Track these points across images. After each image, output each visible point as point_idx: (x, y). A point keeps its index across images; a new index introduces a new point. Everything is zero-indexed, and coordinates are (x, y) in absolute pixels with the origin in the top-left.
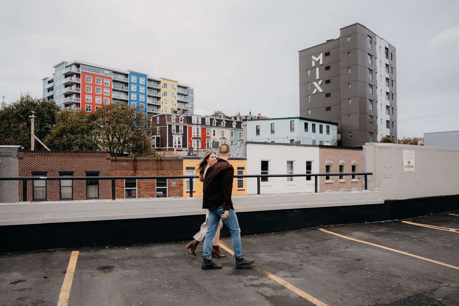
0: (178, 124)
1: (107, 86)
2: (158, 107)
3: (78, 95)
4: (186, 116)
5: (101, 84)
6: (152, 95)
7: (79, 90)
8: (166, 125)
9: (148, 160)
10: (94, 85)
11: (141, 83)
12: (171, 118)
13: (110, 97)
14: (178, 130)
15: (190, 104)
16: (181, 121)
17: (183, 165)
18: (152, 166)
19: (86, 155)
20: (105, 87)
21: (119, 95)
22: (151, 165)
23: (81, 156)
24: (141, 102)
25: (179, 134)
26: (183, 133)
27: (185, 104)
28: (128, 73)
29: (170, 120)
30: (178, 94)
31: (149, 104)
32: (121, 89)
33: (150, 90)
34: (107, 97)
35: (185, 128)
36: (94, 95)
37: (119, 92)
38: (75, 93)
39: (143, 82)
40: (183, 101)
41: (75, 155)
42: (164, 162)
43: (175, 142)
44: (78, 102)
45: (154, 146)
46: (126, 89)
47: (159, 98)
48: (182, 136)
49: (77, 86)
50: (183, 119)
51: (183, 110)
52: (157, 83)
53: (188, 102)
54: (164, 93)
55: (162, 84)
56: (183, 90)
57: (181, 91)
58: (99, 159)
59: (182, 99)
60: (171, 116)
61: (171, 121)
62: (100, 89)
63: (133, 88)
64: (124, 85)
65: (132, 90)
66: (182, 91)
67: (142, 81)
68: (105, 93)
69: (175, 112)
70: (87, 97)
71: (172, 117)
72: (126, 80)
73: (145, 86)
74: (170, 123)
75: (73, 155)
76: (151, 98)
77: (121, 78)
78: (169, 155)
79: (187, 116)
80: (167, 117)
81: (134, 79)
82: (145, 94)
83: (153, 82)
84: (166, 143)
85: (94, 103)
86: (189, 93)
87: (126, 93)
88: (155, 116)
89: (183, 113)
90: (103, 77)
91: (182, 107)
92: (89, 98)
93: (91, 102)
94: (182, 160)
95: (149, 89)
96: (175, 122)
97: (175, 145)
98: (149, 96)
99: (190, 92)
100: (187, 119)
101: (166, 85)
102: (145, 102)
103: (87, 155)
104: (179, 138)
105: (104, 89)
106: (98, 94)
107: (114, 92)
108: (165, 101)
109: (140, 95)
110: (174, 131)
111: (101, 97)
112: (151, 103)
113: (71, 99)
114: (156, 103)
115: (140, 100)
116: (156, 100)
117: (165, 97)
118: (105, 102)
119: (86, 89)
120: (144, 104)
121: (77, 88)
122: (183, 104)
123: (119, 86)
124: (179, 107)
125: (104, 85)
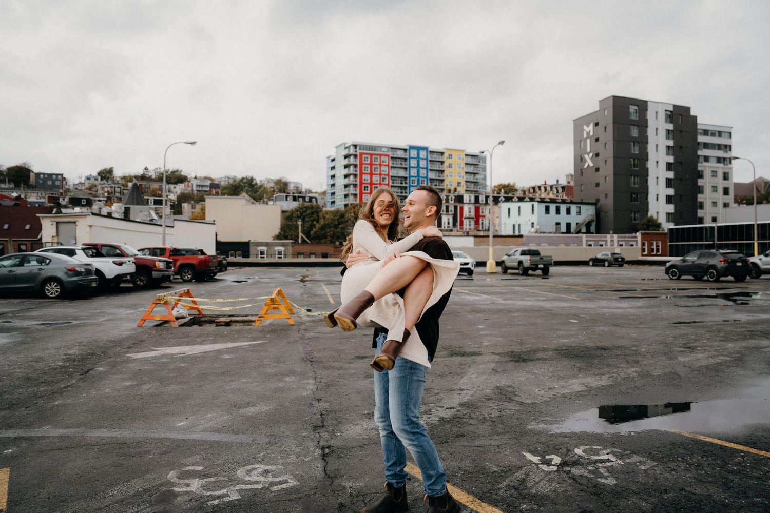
0: (447, 204)
1: (384, 163)
3: (355, 176)
4: (458, 195)
5: (379, 163)
6: (434, 168)
7: (356, 171)
10: (371, 164)
11: (421, 156)
13: (388, 175)
14: (447, 211)
15: (483, 174)
16: (451, 200)
20: (382, 165)
21: (397, 172)
24: (422, 177)
25: (449, 215)
26: (453, 213)
27: (475, 175)
28: (407, 148)
30: (466, 164)
31: (431, 179)
32: (400, 166)
33: (433, 162)
34: (385, 175)
35: (456, 208)
36: (371, 174)
37: (398, 169)
38: (353, 174)
39: (424, 156)
40: (472, 171)
44: (355, 183)
46: (405, 165)
47: (442, 172)
48: (452, 216)
49: (355, 167)
52: (440, 154)
53: (478, 172)
54: (449, 165)
55: (446, 155)
56: (473, 159)
57: (470, 160)
59: (471, 169)
62: (377, 168)
63: (413, 163)
64: (403, 160)
65: (412, 165)
67: (423, 154)
68: (383, 171)
70: (364, 177)
72: (405, 155)
73: (426, 159)
76: (434, 172)
77: (400, 154)
81: (414, 153)
82: (426, 168)
83: (436, 154)
85: (371, 184)
86: (479, 162)
87: (406, 169)
90: (380, 155)
91: (471, 178)
92: (366, 178)
93: (369, 181)
95: (431, 163)
97: (444, 226)
98: (431, 170)
99: (481, 161)
101: (451, 155)
102: (427, 177)
104: (448, 219)
105: (382, 167)
106: (376, 173)
107: (393, 169)
108: (451, 174)
109: (421, 169)
110: (443, 211)
111: (378, 176)
112: (434, 177)
113: (349, 180)
114: (439, 176)
115: (421, 175)
116: (439, 173)
117: (450, 169)
118: (383, 181)
119: (363, 169)
120: (425, 179)
121: (354, 169)
122: (472, 175)
123: (397, 162)
124: (467, 179)
125: (382, 163)
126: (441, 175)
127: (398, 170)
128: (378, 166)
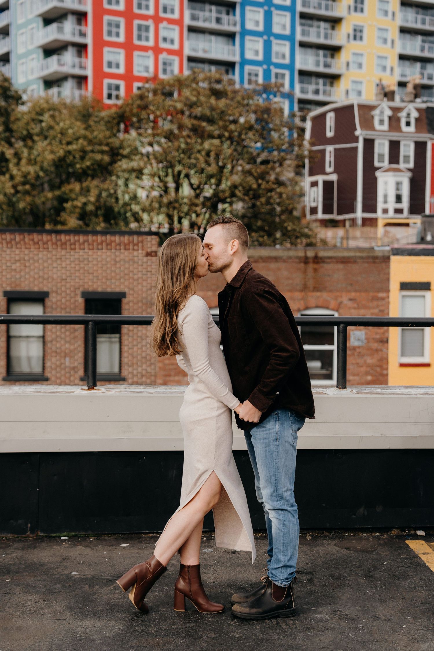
0: (395, 136)
1: (169, 16)
2: (333, 78)
3: (81, 49)
4: (424, 106)
5: (151, 12)
6: (312, 39)
7: (83, 34)
8: (356, 139)
9: (276, 259)
10: (129, 15)
12: (373, 117)
13: (179, 53)
14: (394, 157)
16: (408, 124)
17: (388, 274)
18: (288, 278)
19: (84, 241)
20: (162, 20)
22: (285, 273)
23: (71, 245)
24: (278, 66)
25: (399, 170)
26: (411, 165)
27: (424, 64)
29: (368, 123)
30: (403, 30)
31: (302, 73)
32: (213, 25)
33: (309, 22)
34: (170, 52)
35: (420, 147)
36: (129, 48)
37: (208, 37)
38: (75, 45)
40: (417, 53)
41: (51, 240)
42: (326, 266)
43: (386, 196)
44: (81, 72)
45: (314, 211)
46: (229, 24)
47: (335, 50)
48: (409, 174)
49: (79, 22)
50: (417, 120)
51: (416, 87)
54: (355, 30)
56: (420, 17)
57: (413, 19)
58: (125, 255)
59: (415, 47)
60: (372, 108)
61: (372, 128)
62: (147, 28)
63: (254, 19)
65: (250, 26)
66: (416, 18)
68: (165, 39)
69: (389, 95)
70: (108, 54)
71: (376, 113)
73: (292, 9)
74: (370, 134)
75: (48, 241)
76: (309, 51)
78: (361, 240)
79: (428, 108)
80: (361, 112)
82: (291, 38)
84: (355, 198)
85: (129, 76)
87: (230, 36)
88: (320, 110)
89: (416, 96)
91: (415, 74)
92: (114, 57)
93: (122, 70)
94: (386, 259)
95: (303, 21)
96: (385, 127)
97: (385, 206)
98: (303, 45)
100: (427, 118)
102: (291, 67)
103: (88, 241)
104: (398, 184)
105: (161, 26)
106: (143, 43)
107: (193, 35)
108: (360, 60)
109: (274, 41)
110: (381, 160)
111: (150, 53)
112: (310, 67)
113: (60, 64)
114: (326, 65)
115: (274, 60)
116: (325, 56)
117: (358, 43)
118: (165, 71)
119: (105, 28)
120: (287, 73)
121: (78, 28)
122: (418, 65)
123: (207, 14)
124: (402, 75)
125: (162, 15)
126: (329, 60)
127: (210, 41)
128: (150, 23)
